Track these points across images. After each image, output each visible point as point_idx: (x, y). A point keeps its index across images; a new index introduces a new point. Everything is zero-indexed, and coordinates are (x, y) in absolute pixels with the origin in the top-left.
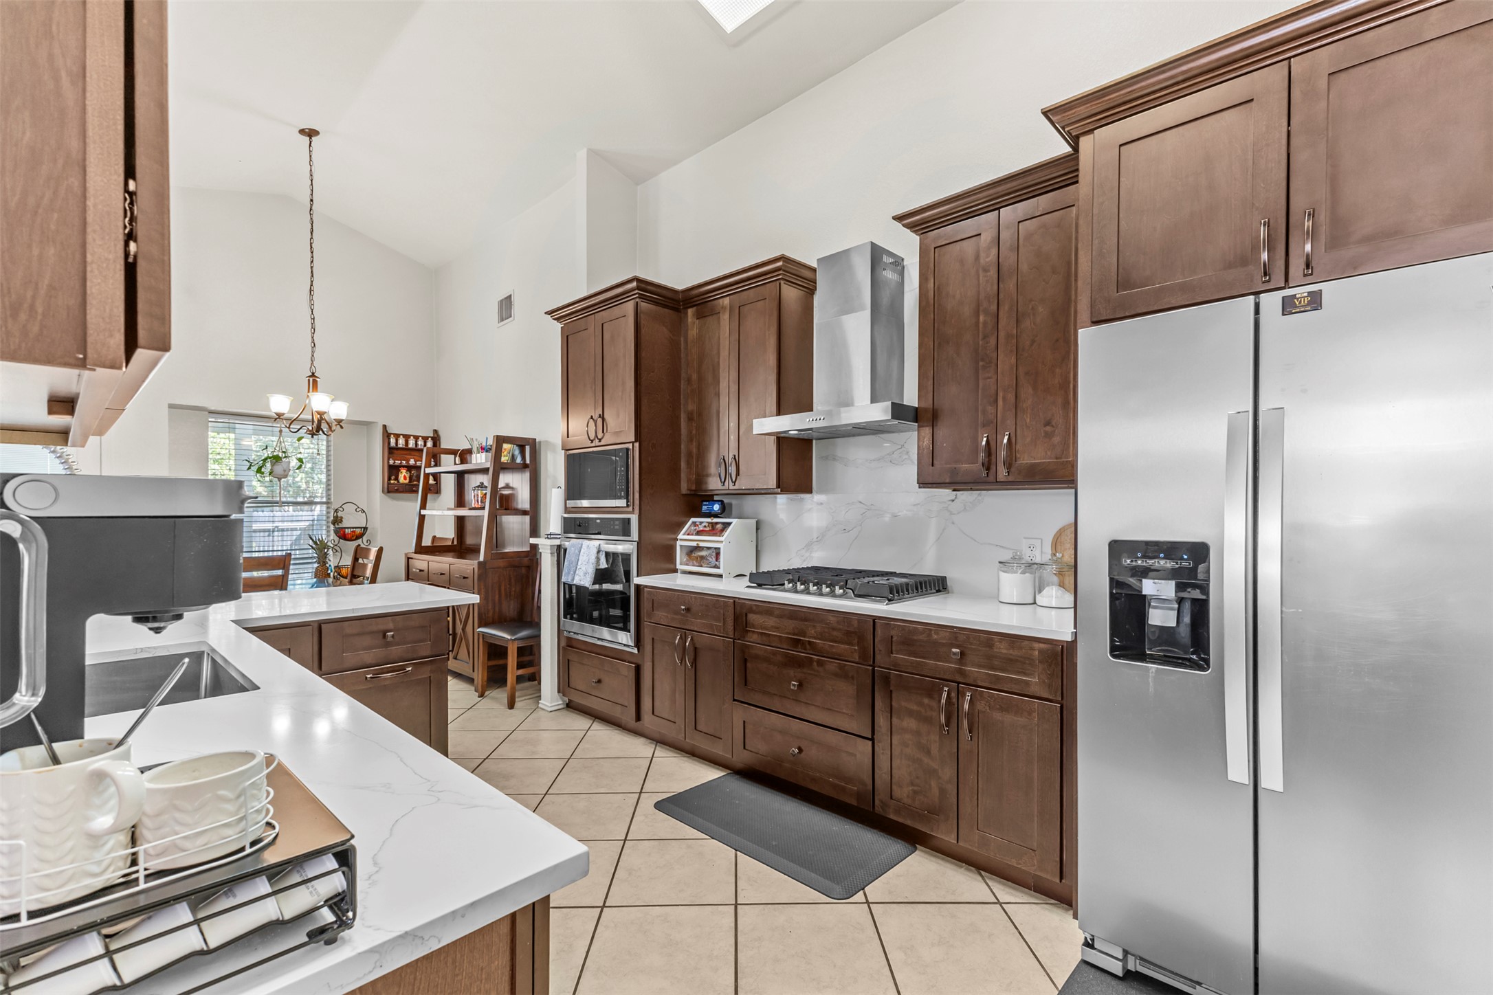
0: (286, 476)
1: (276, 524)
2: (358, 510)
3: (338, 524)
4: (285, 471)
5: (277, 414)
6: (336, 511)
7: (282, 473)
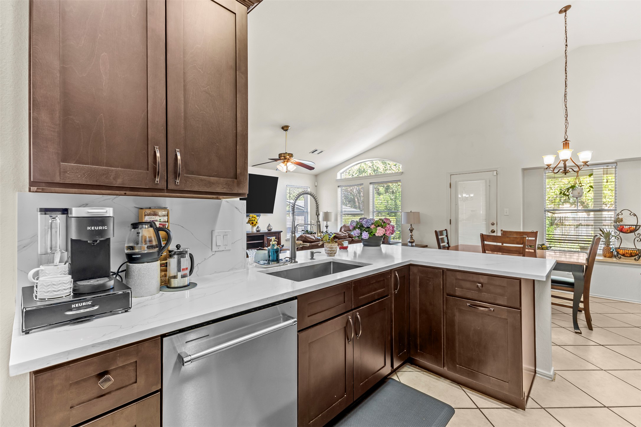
0: (581, 196)
1: (581, 222)
2: (631, 214)
3: (619, 223)
4: (579, 193)
5: (547, 165)
6: (618, 215)
7: (577, 194)
